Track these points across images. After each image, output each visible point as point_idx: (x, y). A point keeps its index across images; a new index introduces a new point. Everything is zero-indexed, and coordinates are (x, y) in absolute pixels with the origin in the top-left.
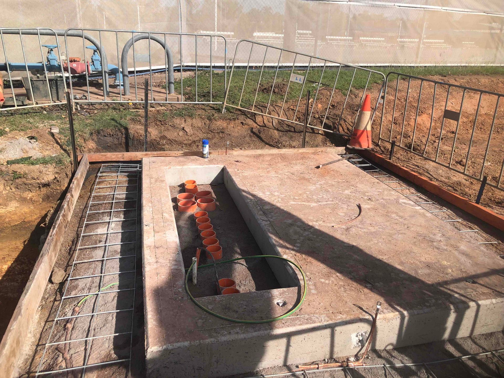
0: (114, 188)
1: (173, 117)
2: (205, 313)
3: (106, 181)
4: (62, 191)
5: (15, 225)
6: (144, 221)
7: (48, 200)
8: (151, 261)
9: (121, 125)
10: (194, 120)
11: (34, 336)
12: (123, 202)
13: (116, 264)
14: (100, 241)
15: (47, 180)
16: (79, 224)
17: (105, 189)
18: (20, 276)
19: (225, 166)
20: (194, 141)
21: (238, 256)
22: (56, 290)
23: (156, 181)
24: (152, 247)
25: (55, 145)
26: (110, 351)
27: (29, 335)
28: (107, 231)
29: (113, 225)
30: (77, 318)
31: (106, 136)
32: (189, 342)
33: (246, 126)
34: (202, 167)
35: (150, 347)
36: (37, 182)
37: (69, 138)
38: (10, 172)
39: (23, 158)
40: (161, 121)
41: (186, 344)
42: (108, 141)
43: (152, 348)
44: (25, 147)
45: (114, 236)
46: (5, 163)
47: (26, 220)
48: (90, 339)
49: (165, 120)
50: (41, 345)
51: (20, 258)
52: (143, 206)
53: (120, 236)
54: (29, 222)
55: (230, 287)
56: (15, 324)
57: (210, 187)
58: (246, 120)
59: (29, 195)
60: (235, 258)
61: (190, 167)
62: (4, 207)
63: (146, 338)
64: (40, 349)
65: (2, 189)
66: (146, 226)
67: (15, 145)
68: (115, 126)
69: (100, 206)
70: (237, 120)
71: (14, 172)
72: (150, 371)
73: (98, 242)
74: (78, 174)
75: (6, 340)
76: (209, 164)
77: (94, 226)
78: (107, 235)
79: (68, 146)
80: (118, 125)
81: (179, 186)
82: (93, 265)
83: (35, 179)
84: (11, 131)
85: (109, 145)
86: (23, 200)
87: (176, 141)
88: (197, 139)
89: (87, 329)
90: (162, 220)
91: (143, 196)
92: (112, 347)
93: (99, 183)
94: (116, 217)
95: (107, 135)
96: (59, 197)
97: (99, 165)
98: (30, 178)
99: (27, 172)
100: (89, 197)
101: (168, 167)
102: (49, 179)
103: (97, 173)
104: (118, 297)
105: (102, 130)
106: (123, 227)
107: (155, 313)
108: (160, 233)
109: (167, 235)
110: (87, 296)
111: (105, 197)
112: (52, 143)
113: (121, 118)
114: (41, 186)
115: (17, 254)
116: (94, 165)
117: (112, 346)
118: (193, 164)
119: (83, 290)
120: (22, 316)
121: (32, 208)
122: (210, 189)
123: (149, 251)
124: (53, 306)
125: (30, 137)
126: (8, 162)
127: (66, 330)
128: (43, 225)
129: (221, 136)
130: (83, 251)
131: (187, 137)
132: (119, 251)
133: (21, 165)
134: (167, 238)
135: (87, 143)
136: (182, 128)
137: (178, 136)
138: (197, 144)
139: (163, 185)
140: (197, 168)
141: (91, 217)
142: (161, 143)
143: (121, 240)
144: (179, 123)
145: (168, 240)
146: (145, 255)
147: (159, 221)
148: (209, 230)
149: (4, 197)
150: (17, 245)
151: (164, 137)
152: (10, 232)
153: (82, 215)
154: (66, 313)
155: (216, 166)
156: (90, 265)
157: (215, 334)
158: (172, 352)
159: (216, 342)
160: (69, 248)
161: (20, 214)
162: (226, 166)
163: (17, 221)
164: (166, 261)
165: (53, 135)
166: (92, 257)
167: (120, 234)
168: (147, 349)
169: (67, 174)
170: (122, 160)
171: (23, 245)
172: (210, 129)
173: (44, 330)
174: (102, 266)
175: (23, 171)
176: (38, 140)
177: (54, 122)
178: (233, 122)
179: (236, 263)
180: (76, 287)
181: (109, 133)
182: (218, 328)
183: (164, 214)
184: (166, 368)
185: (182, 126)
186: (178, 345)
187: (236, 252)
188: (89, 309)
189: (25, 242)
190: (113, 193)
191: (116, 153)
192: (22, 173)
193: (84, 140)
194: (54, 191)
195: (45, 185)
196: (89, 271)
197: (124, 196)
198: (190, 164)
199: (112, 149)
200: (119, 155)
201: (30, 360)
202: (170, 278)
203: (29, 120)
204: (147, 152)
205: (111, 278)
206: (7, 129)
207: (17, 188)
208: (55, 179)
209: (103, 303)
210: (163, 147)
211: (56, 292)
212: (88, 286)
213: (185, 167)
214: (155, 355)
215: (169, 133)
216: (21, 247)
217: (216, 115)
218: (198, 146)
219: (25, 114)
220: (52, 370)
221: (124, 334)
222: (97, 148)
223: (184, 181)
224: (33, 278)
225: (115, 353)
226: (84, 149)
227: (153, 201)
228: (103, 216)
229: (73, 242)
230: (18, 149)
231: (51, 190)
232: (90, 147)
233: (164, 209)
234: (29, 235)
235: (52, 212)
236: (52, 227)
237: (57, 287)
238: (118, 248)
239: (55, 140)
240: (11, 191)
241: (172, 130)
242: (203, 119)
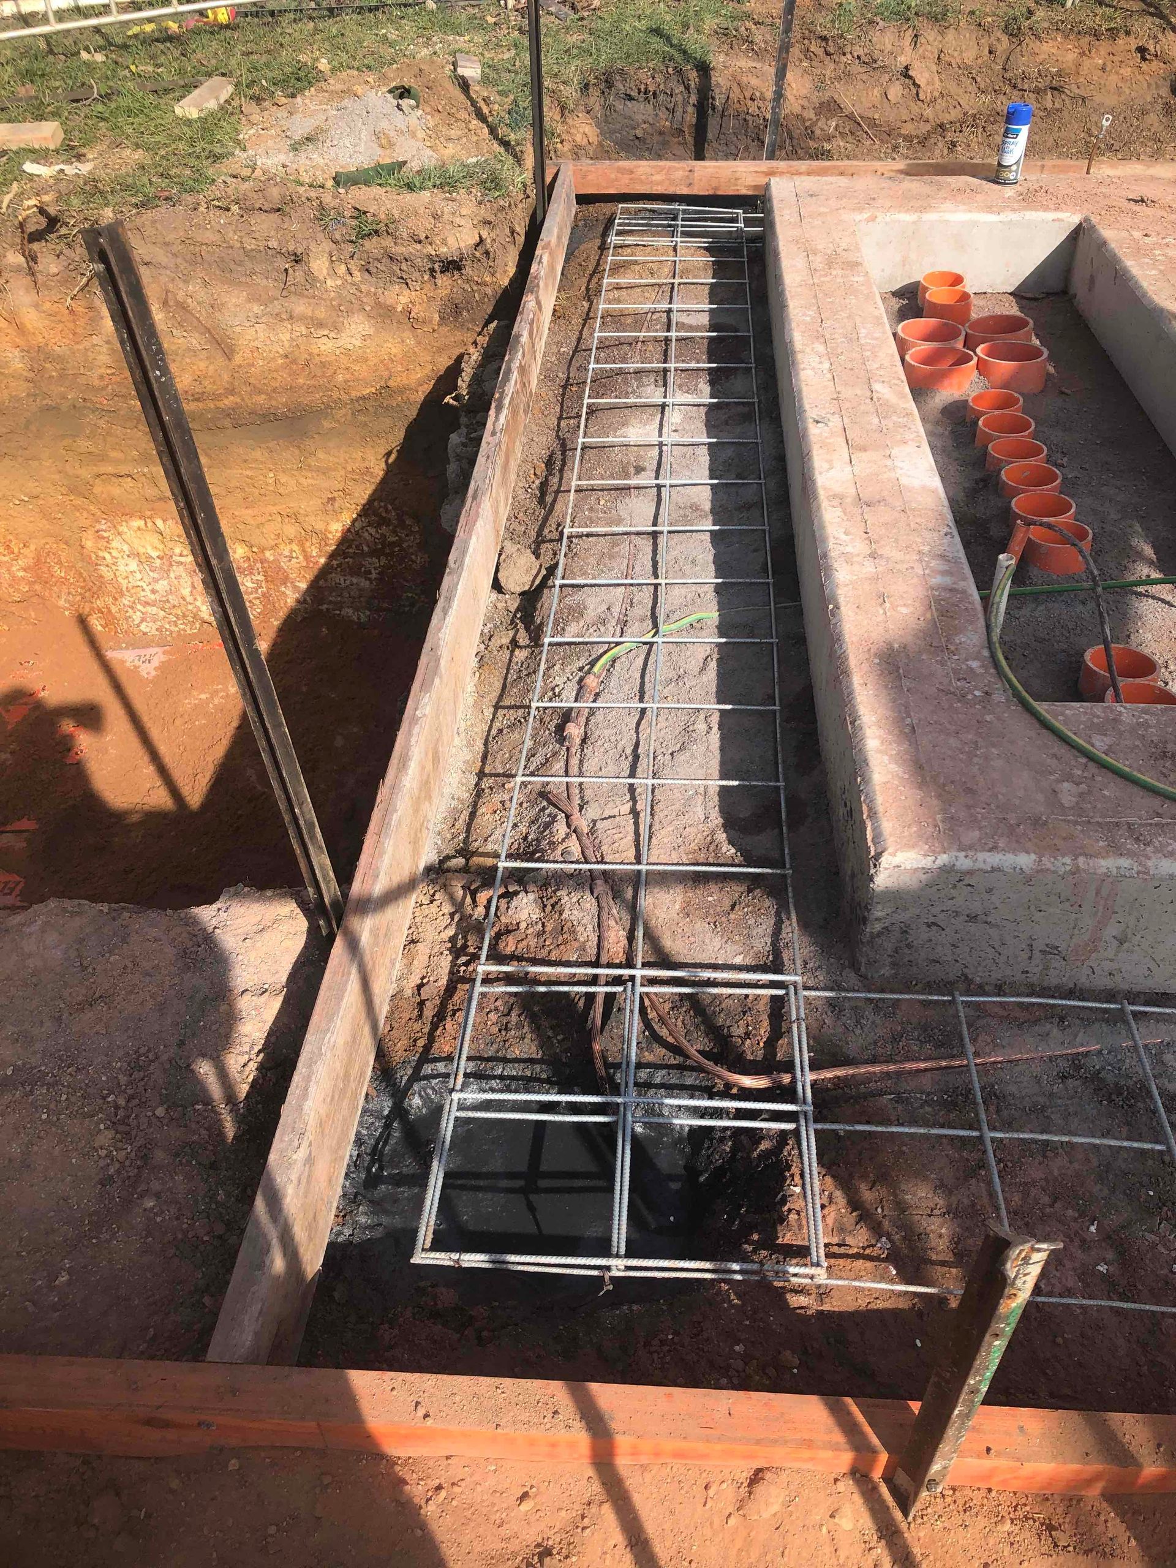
0: (668, 288)
1: (871, 22)
2: (1083, 760)
3: (635, 263)
4: (500, 292)
5: (363, 398)
6: (807, 406)
7: (456, 318)
8: (849, 549)
9: (685, 52)
10: (951, 34)
11: (470, 745)
12: (703, 338)
13: (703, 552)
14: (639, 470)
15: (457, 246)
16: (562, 408)
17: (639, 290)
18: (375, 560)
19: (1087, 220)
20: (941, 126)
21: (1144, 571)
22: (511, 615)
23: (830, 264)
24: (849, 500)
25: (475, 123)
26: (713, 833)
27: (457, 741)
28: (660, 435)
29: (674, 417)
30: (592, 712)
31: (631, 98)
32: (1033, 856)
33: (1155, 65)
34: (992, 218)
35: (890, 850)
36: (425, 251)
37: (515, 101)
38: (347, 214)
39: (381, 166)
40: (824, 39)
41: (1025, 861)
42: (639, 118)
43: (899, 854)
44: (384, 124)
45: (684, 456)
46: (330, 183)
47: (391, 383)
48: (643, 782)
49: (841, 36)
50: (491, 775)
51: (376, 504)
52: (794, 352)
53: (704, 457)
54: (401, 390)
55: (1138, 681)
56: (426, 699)
57: (1014, 304)
58: (1160, 36)
59: (400, 298)
60: (1133, 578)
61: (949, 217)
62: (332, 335)
63: (869, 816)
64: (491, 788)
65: (325, 272)
66: (818, 422)
67: (356, 118)
68: (667, 58)
69: (626, 348)
70: (1122, 34)
71: (360, 213)
72: (878, 927)
73: (632, 470)
74: (550, 231)
75: (407, 747)
76: (1025, 209)
77: (615, 417)
78: (661, 452)
79: (514, 126)
80: (676, 54)
81: (895, 294)
82: (625, 548)
83: (420, 242)
84: (333, 70)
85: (639, 133)
86: (384, 314)
87: (873, 123)
88: (955, 114)
89: (629, 751)
90: (870, 407)
91: (792, 316)
92: (717, 822)
93: (616, 269)
94: (685, 388)
95: (634, 93)
96: (489, 310)
97: (606, 208)
98: (405, 235)
99: (396, 212)
100: (587, 318)
101: (866, 216)
102: (462, 245)
103: (605, 234)
104: (720, 661)
105: (621, 72)
106: (711, 427)
107: (890, 732)
108: (868, 453)
109: (898, 463)
110: (618, 644)
111: (639, 320)
112: (463, 115)
113: (686, 26)
114: (436, 266)
115: (369, 492)
116: (591, 208)
117: (716, 819)
118: (962, 207)
119: (604, 623)
120: (441, 678)
121: (411, 342)
122: (1012, 309)
123: (838, 512)
124: (510, 660)
125: (397, 88)
126: (337, 180)
127: (566, 744)
128: (451, 401)
129: (1049, 105)
130: (585, 498)
131: (915, 108)
132: (707, 506)
133: (376, 191)
134: (899, 472)
135: (570, 121)
136: (900, 67)
137: (882, 103)
138: (950, 136)
139: (856, 279)
140: (976, 224)
141: (604, 382)
142: (818, 132)
143: (711, 470)
144: (889, 47)
145: (904, 481)
146: (827, 524)
147: (863, 408)
148: (1032, 461)
149: (332, 300)
150: (367, 464)
151: (830, 107)
152: (349, 417)
153: (568, 378)
154: (557, 690)
155: (1051, 216)
156: (614, 545)
157: (1131, 845)
158: (966, 882)
159: (1138, 873)
160: (537, 482)
161: (376, 361)
162: (1095, 220)
163: (367, 384)
164: (908, 557)
165: (464, 85)
166: (619, 521)
167: (703, 451)
168: (878, 856)
169: (513, 231)
170: (685, 191)
171: (383, 466)
172: (1008, 75)
173: (494, 732)
174: (655, 552)
175: (383, 209)
176: (421, 100)
177: (461, 41)
178: (1104, 46)
179: (1140, 594)
180: (578, 612)
181: (643, 87)
182: (1141, 825)
183: (877, 387)
184: (934, 928)
185: (903, 60)
186: (994, 859)
187: (1140, 556)
188: (626, 688)
189: (389, 454)
190: (665, 306)
191: (669, 164)
192: (383, 216)
193: (563, 108)
194: (475, 288)
195: (450, 263)
196: (614, 564)
197: (704, 319)
198: (948, 205)
199: (649, 150)
200: (677, 169)
201: (465, 815)
202: (929, 616)
203: (384, 31)
204: (773, 163)
205: (689, 596)
206: (323, 65)
207: (367, 270)
208: (478, 245)
209: (672, 674)
210: (827, 146)
211: (512, 622)
212: (616, 610)
213: (930, 216)
214: (909, 882)
215: (851, 88)
216: (379, 470)
217: (1040, 14)
218: (954, 144)
219: (370, 10)
220: (538, 860)
221: (755, 787)
222: (600, 144)
223: (918, 277)
224: (460, 563)
225: (731, 842)
226: (559, 146)
227: (828, 336)
228: (641, 385)
229: (549, 463)
230: (364, 133)
231: (467, 287)
232: (578, 138)
233: (873, 365)
234: (399, 435)
235: (474, 357)
236: (493, 405)
237: (514, 605)
238: (704, 497)
239: (474, 104)
240: (349, 278)
241: (865, 77)
242: (988, 32)
